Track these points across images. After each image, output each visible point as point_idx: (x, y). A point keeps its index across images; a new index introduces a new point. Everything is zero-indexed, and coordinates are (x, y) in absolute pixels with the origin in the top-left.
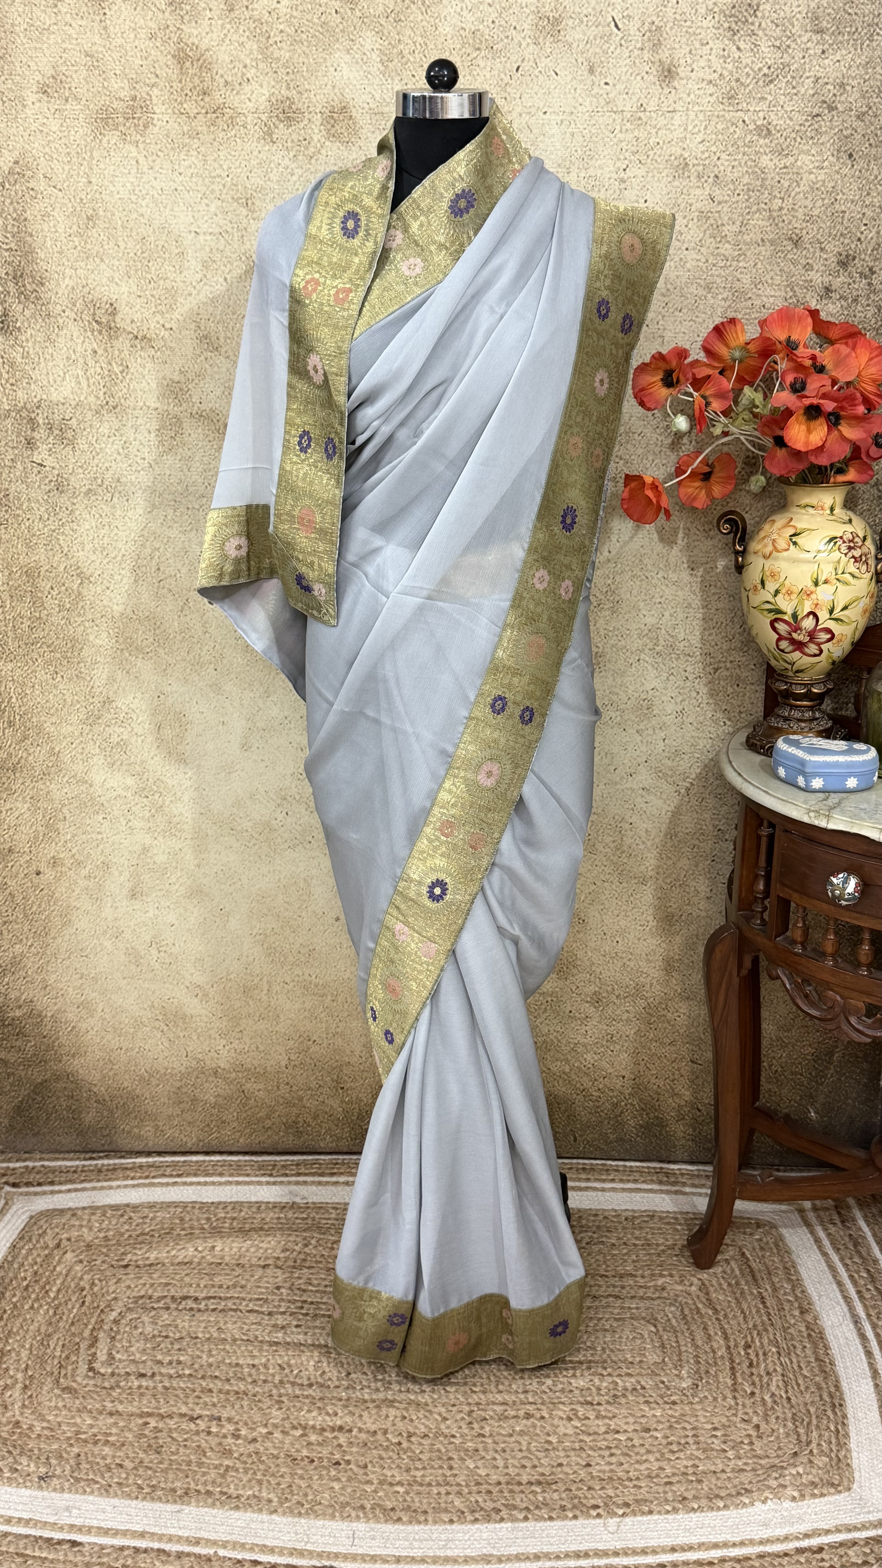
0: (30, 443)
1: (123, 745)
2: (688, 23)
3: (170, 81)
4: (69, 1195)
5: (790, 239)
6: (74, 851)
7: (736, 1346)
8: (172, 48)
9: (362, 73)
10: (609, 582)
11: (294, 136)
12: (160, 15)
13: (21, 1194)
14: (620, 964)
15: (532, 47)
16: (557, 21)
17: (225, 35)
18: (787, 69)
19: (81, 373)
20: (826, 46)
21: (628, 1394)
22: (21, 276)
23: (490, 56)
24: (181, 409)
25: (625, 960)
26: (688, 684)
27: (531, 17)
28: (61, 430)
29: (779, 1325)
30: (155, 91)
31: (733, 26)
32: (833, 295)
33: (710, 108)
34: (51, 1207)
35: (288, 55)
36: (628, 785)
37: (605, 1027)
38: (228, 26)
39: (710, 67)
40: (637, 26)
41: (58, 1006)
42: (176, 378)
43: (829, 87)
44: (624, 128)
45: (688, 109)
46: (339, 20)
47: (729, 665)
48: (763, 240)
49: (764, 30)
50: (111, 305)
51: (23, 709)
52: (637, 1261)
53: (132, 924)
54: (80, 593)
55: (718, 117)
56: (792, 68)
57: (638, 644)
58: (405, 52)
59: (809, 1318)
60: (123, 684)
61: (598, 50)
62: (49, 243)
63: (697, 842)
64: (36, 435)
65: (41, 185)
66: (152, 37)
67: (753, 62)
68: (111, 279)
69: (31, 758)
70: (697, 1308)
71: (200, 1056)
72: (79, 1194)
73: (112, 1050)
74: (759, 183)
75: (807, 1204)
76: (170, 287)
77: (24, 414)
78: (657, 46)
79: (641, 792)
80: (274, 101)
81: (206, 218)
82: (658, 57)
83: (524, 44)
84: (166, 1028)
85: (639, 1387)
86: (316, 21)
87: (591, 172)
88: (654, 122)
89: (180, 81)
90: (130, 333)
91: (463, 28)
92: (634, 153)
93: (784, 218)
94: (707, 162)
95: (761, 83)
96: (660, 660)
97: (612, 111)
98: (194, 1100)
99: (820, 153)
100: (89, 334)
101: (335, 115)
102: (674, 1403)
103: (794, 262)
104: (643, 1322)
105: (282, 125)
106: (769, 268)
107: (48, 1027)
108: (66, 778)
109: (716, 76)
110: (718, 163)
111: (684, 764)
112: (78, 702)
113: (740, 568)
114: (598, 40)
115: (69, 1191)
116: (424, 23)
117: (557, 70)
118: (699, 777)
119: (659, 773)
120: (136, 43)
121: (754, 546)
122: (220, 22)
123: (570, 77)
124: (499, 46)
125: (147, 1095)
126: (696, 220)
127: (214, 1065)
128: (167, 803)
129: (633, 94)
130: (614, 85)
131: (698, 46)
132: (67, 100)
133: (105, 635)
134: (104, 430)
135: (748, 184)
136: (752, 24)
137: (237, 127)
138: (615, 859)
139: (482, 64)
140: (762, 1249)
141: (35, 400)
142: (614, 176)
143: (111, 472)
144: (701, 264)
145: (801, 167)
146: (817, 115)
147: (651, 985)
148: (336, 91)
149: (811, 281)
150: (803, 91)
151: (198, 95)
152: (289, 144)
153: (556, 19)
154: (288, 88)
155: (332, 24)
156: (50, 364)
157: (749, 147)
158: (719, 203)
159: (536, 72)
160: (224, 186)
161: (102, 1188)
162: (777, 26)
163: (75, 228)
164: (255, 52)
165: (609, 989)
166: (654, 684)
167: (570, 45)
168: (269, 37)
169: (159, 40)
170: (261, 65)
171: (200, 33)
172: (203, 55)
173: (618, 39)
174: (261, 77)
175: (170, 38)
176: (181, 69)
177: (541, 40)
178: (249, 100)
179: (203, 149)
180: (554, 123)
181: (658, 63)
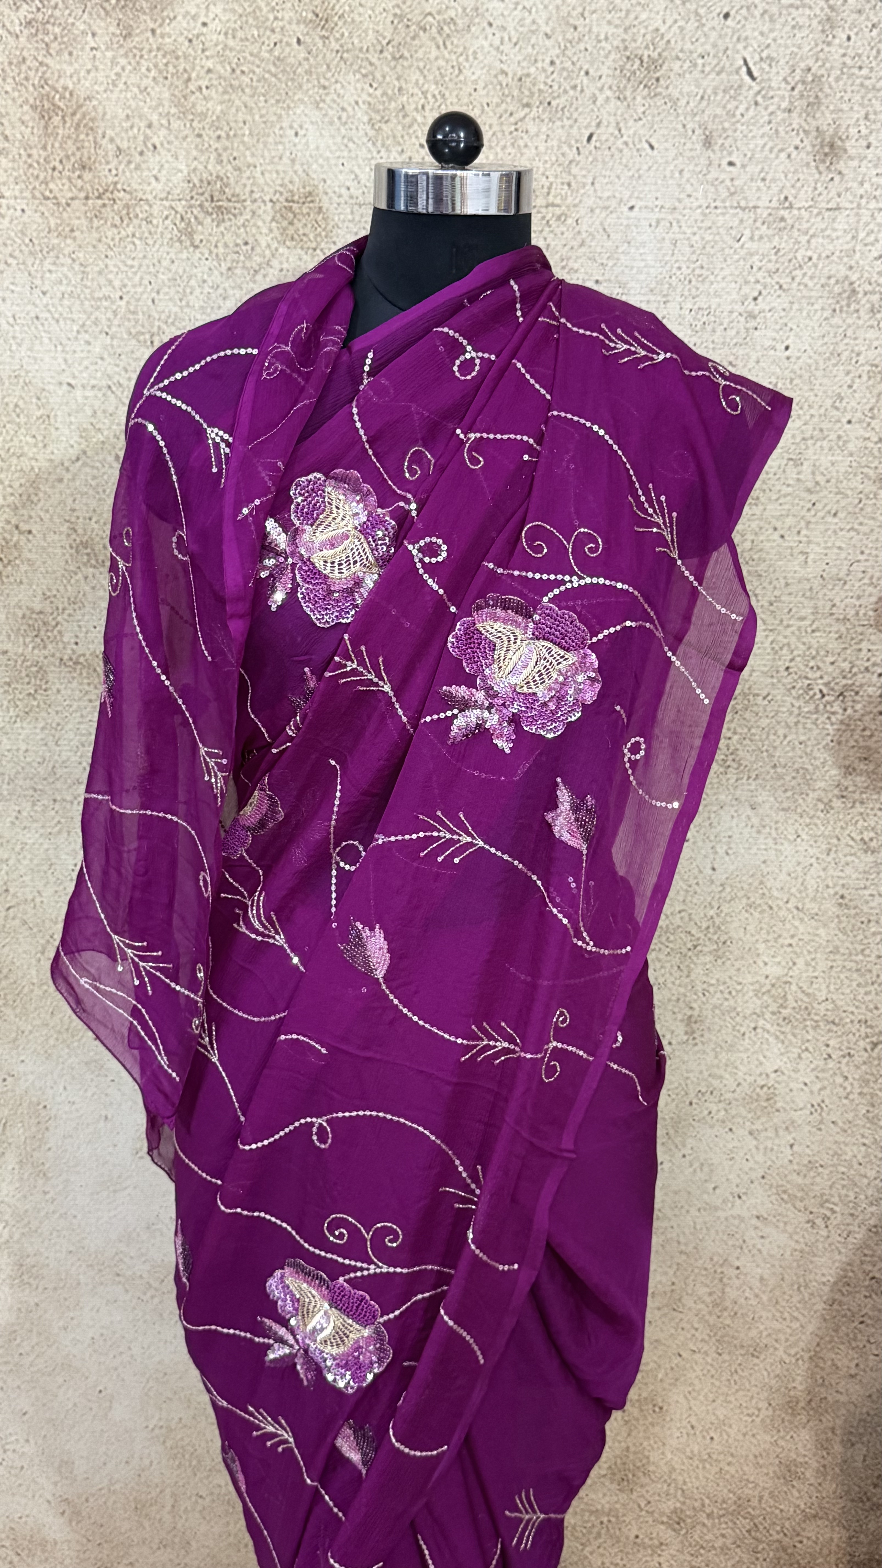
2: (865, 72)
3: (27, 147)
8: (30, 93)
9: (339, 140)
10: (712, 913)
11: (229, 238)
12: (11, 40)
14: (715, 1469)
15: (613, 103)
16: (655, 64)
17: (118, 75)
23: (545, 116)
24: (46, 652)
25: (722, 1465)
26: (831, 1064)
27: (613, 56)
30: (4, 162)
35: (219, 108)
36: (735, 1212)
38: (123, 61)
40: (783, 74)
42: (38, 608)
44: (757, 233)
45: (859, 206)
46: (304, 54)
57: (754, 1004)
58: (410, 108)
61: (719, 111)
63: (838, 1296)
76: (27, 470)
78: (814, 104)
79: (754, 1221)
80: (196, 181)
81: (86, 363)
82: (814, 123)
83: (601, 99)
86: (267, 55)
87: (702, 302)
88: (805, 226)
89: (44, 148)
91: (503, 72)
92: (770, 274)
96: (787, 1029)
97: (739, 207)
101: (295, 206)
105: (209, 219)
114: (721, 94)
116: (441, 63)
117: (653, 141)
119: (783, 1195)
122: (109, 54)
123: (672, 153)
124: (562, 101)
126: (865, 377)
129: (774, 180)
130: (744, 166)
137: (136, 222)
138: (712, 1320)
139: (533, 130)
142: (738, 308)
147: (761, 1497)
148: (297, 167)
151: (74, 170)
152: (221, 250)
153: (654, 61)
154: (220, 162)
155: (291, 60)
159: (619, 143)
160: (115, 313)
164: (166, 104)
165: (697, 1504)
166: (778, 1064)
167: (675, 102)
168: (189, 79)
169: (10, 80)
170: (176, 124)
171: (76, 72)
172: (81, 106)
173: (751, 92)
174: (176, 143)
175: (27, 79)
176: (46, 127)
177: (628, 93)
178: (157, 179)
179: (81, 255)
180: (646, 223)
181: (814, 134)
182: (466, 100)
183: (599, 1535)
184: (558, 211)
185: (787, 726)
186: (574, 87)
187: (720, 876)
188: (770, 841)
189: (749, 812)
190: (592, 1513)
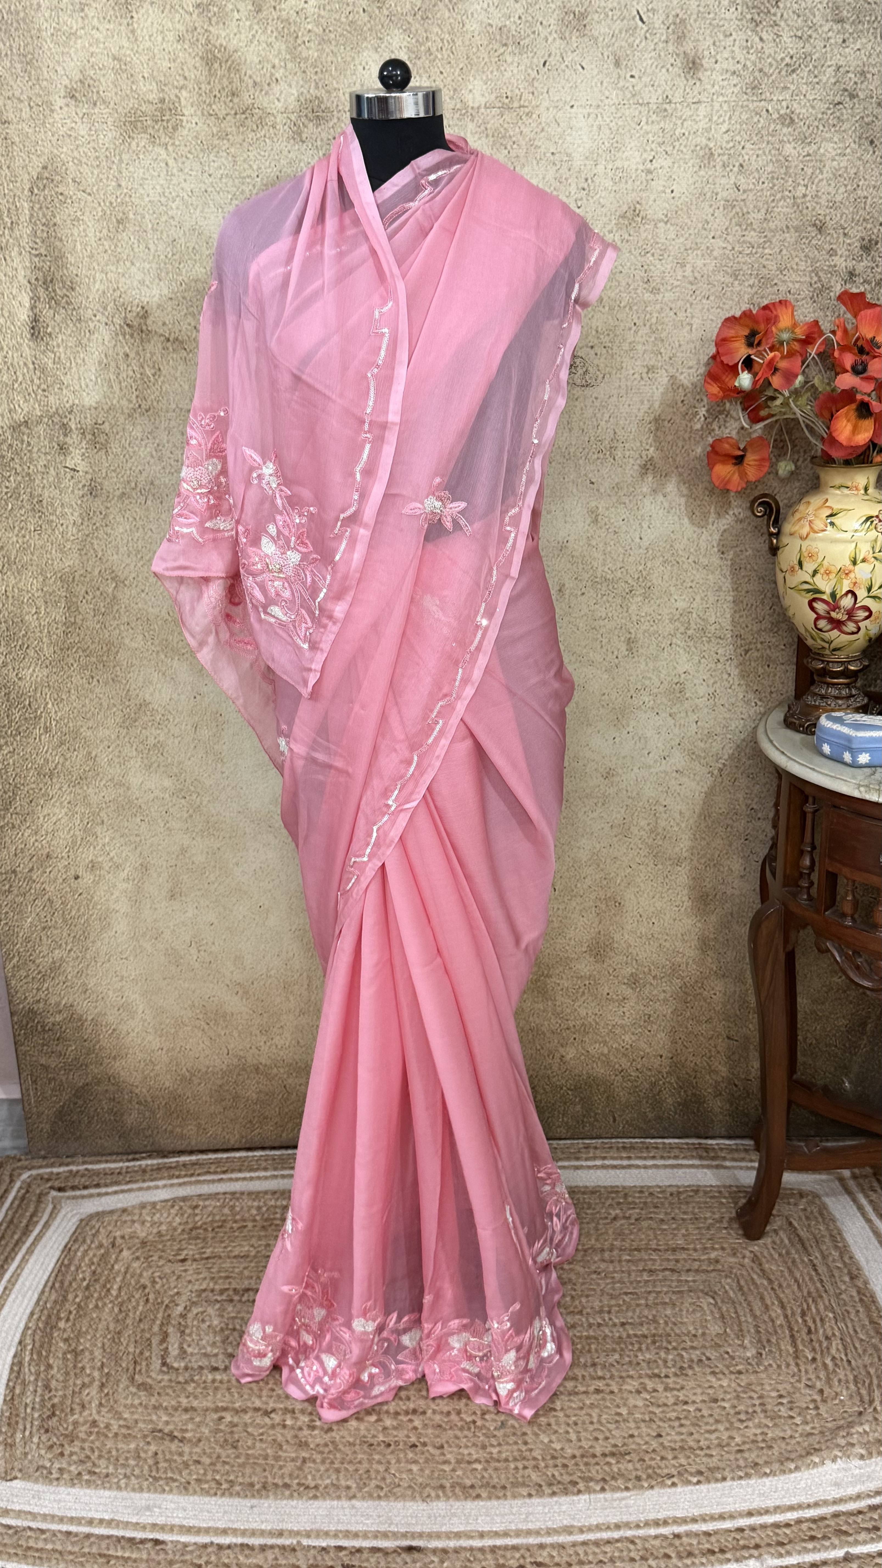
0: (63, 449)
1: (159, 747)
2: (712, 16)
3: (199, 83)
4: (116, 1197)
5: (815, 225)
6: (112, 854)
7: (793, 1314)
8: (200, 49)
10: (641, 568)
11: (324, 135)
12: (188, 17)
13: (68, 1198)
14: (656, 944)
15: (558, 41)
16: (583, 16)
18: (809, 58)
19: (112, 377)
20: (847, 35)
21: (695, 1366)
22: (51, 281)
23: (517, 51)
25: (661, 941)
26: (719, 666)
27: (557, 12)
28: (94, 434)
29: (831, 1292)
30: (184, 93)
31: (756, 17)
32: (857, 279)
33: (734, 98)
34: (100, 1209)
35: (316, 54)
36: (662, 768)
37: (642, 1008)
38: (256, 27)
39: (733, 58)
40: (661, 19)
41: (98, 1009)
43: (850, 75)
44: (650, 120)
45: (712, 100)
46: (366, 19)
47: (759, 646)
48: (787, 227)
49: (786, 21)
50: (143, 308)
51: (59, 714)
52: (688, 1235)
53: (171, 924)
54: (114, 598)
55: (742, 107)
56: (814, 57)
57: (670, 628)
58: (434, 49)
59: (860, 1284)
60: (159, 686)
61: (623, 44)
62: (79, 247)
63: (730, 822)
64: (68, 439)
65: (70, 190)
66: (180, 39)
67: (775, 52)
68: (142, 282)
69: (67, 763)
70: (752, 1279)
71: (241, 1053)
72: (126, 1195)
73: (153, 1051)
74: (783, 171)
75: (846, 1173)
77: (56, 419)
78: (681, 39)
79: (674, 774)
80: (302, 99)
82: (682, 49)
83: (550, 39)
84: (206, 1027)
85: (704, 1358)
86: (344, 20)
87: (618, 164)
88: (679, 114)
89: (209, 83)
90: (162, 335)
92: (660, 144)
93: (808, 204)
94: (732, 152)
95: (784, 73)
96: (691, 644)
97: (638, 103)
98: (236, 1097)
99: (843, 140)
100: (121, 337)
102: (740, 1372)
103: (818, 248)
104: (701, 1294)
105: (311, 125)
106: (794, 254)
107: (89, 1031)
108: (104, 782)
109: (740, 66)
110: (743, 152)
111: (716, 747)
112: (114, 705)
113: (774, 550)
114: (624, 33)
115: (116, 1192)
116: (452, 20)
117: (584, 64)
118: (731, 757)
119: (692, 755)
120: (165, 45)
121: (787, 528)
122: (248, 23)
123: (595, 72)
124: (527, 41)
125: (189, 1094)
126: (721, 209)
127: (255, 1062)
128: (205, 803)
129: (659, 86)
130: (640, 78)
131: (721, 37)
132: (95, 104)
133: (141, 637)
134: (137, 432)
135: (772, 172)
136: (775, 15)
137: (266, 128)
138: (650, 841)
139: (509, 59)
140: (807, 1218)
141: (67, 406)
142: (641, 167)
143: (144, 474)
144: (727, 252)
145: (824, 155)
146: (839, 103)
147: (687, 964)
149: (835, 266)
150: (824, 79)
151: (227, 96)
152: (319, 143)
153: (582, 14)
154: (317, 87)
155: (359, 23)
156: (82, 369)
157: (773, 136)
158: (744, 191)
159: (563, 66)
160: (254, 186)
161: (149, 1188)
162: (799, 16)
163: (105, 231)
164: (284, 53)
165: (646, 970)
166: (686, 667)
167: (596, 39)
168: (297, 37)
169: (187, 42)
170: (290, 65)
171: (228, 35)
172: (230, 56)
173: (643, 32)
174: (290, 77)
175: (197, 40)
176: (210, 70)
177: (567, 35)
178: (278, 100)
179: (232, 150)
180: (581, 116)
181: (682, 55)
182: (467, 43)
183: (583, 993)
184: (527, 110)
185: (684, 440)
186: (534, 33)
187: (645, 543)
188: (676, 518)
189: (661, 498)
190: (578, 978)
